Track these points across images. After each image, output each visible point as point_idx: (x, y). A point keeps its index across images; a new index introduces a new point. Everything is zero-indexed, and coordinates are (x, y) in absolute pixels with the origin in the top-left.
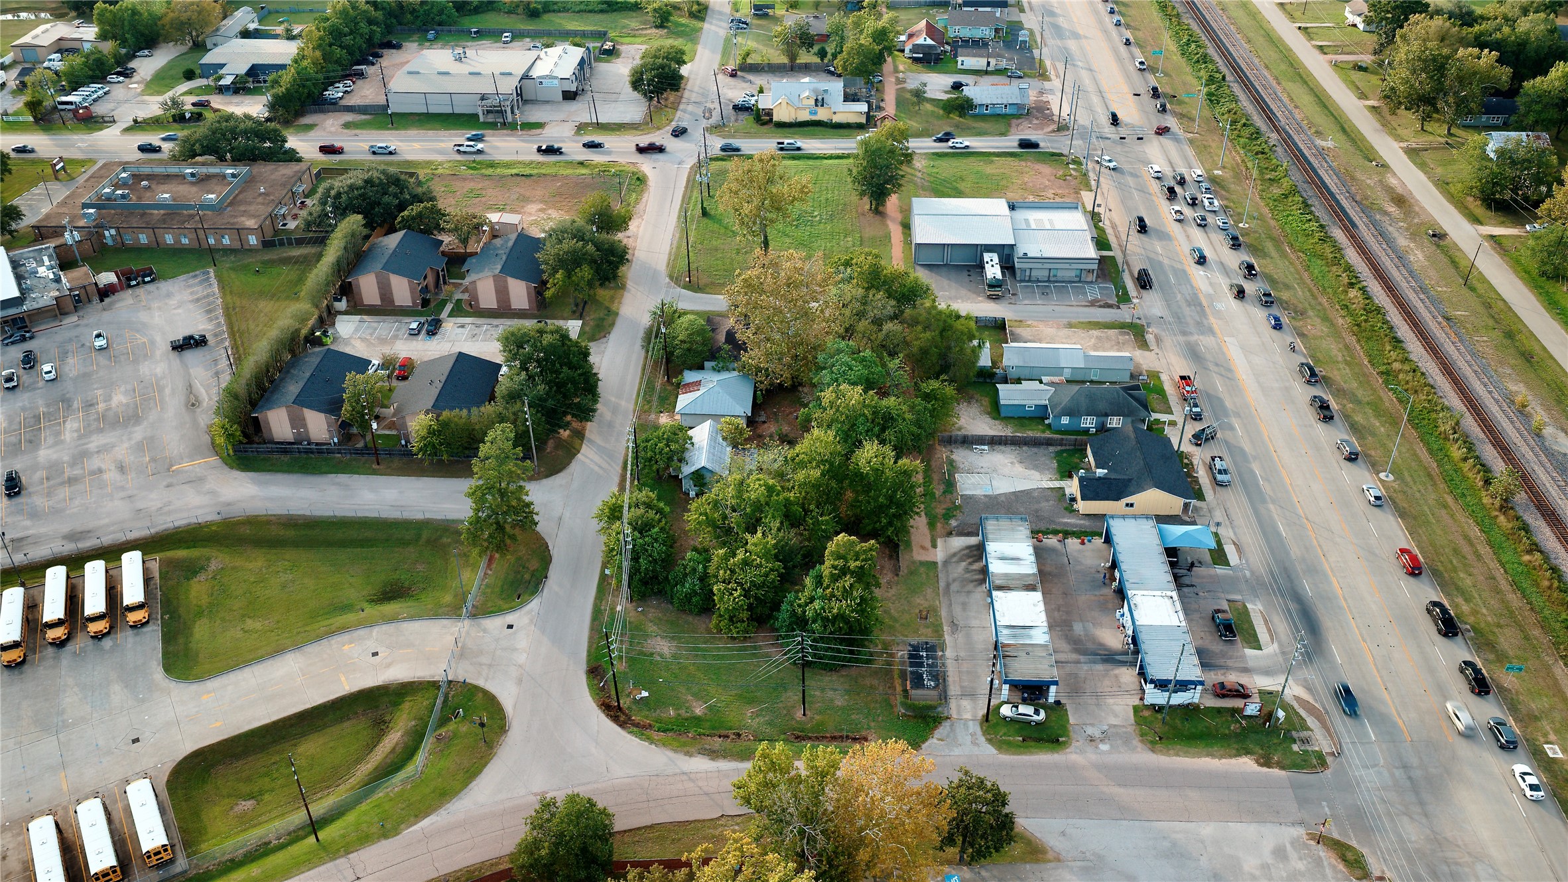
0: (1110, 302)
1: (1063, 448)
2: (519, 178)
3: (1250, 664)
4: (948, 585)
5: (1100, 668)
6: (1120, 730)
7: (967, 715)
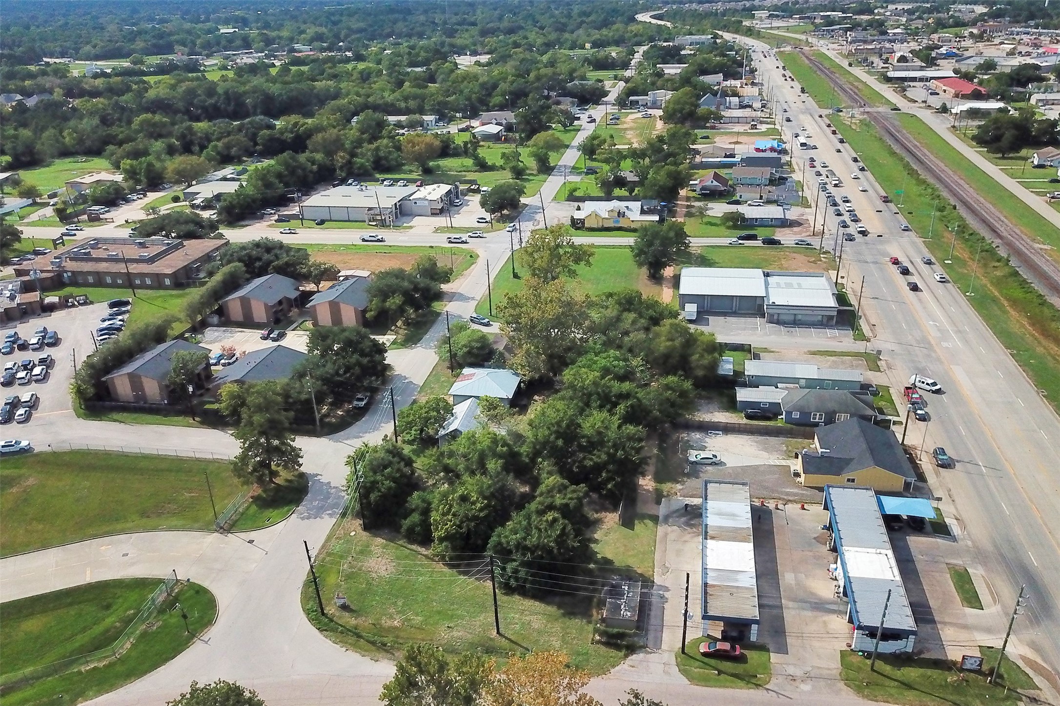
2: (381, 254)
3: (970, 621)
4: (666, 534)
5: (809, 614)
6: (825, 672)
7: (664, 646)
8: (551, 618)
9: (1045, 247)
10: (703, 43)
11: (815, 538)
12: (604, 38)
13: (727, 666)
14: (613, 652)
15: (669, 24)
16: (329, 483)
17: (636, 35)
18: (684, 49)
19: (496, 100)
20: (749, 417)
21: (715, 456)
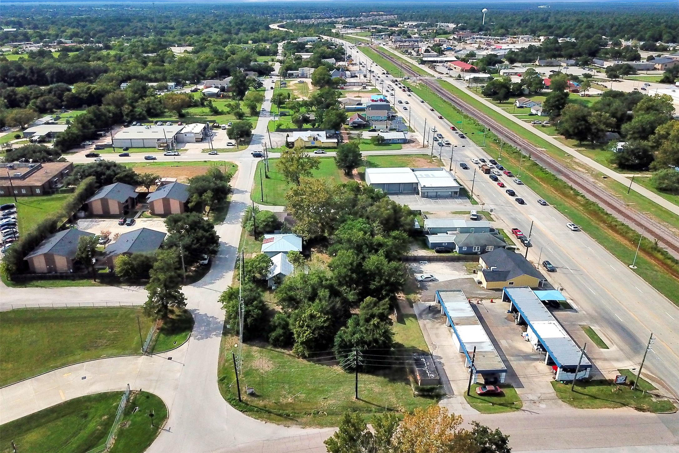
3: (607, 356)
4: (425, 325)
5: (523, 362)
6: (548, 395)
7: (455, 393)
8: (383, 385)
9: (543, 149)
10: (314, 41)
11: (506, 318)
12: (256, 38)
13: (495, 399)
14: (429, 401)
15: (291, 31)
16: (206, 314)
17: (275, 36)
18: (307, 44)
19: (209, 73)
20: (438, 252)
21: (432, 276)
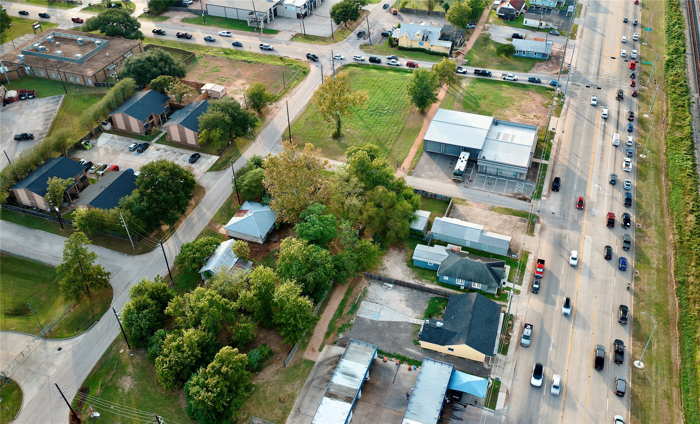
0: (527, 196)
1: (438, 296)
2: (244, 63)
4: (312, 380)
